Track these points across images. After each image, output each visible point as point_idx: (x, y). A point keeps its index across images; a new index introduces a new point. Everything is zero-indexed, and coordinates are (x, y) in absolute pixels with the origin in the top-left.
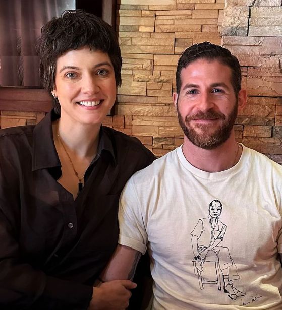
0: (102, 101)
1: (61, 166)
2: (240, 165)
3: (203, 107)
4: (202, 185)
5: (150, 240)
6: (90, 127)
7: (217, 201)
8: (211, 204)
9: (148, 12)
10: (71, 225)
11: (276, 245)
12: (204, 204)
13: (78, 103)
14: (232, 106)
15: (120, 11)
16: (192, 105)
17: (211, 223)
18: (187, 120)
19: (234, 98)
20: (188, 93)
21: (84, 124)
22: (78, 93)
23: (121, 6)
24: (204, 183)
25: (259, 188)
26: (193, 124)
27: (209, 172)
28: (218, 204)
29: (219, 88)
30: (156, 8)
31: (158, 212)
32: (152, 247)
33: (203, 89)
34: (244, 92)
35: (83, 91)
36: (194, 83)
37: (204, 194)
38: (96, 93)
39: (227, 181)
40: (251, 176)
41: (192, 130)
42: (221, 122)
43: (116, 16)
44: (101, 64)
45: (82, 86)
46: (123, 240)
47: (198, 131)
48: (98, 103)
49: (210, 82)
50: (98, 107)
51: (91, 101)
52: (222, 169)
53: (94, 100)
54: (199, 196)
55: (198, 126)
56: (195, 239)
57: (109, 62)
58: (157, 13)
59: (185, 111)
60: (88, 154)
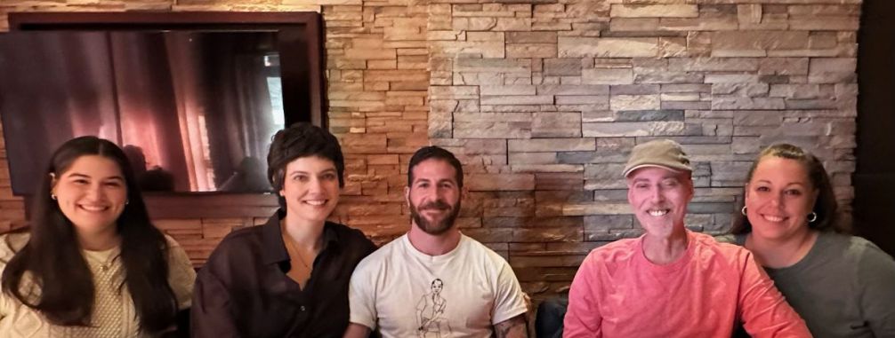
0: (327, 201)
1: (290, 260)
2: (458, 251)
3: (434, 198)
4: (425, 266)
5: (379, 316)
6: (316, 223)
7: (438, 280)
8: (433, 283)
9: (358, 114)
10: (303, 308)
11: (489, 317)
12: (427, 282)
13: (305, 202)
14: (457, 200)
15: (329, 113)
16: (423, 196)
17: (433, 298)
18: (420, 209)
19: (458, 193)
20: (421, 186)
21: (310, 220)
22: (306, 193)
23: (330, 109)
24: (428, 265)
25: (474, 268)
26: (424, 213)
27: (432, 255)
28: (440, 283)
29: (446, 183)
30: (367, 110)
31: (386, 290)
32: (381, 323)
33: (433, 183)
34: (466, 188)
35: (310, 192)
36: (426, 178)
37: (428, 274)
38: (322, 194)
39: (446, 264)
40: (468, 258)
41: (424, 218)
42: (448, 211)
43: (325, 119)
44: (328, 170)
45: (311, 187)
46: (354, 318)
47: (429, 218)
48: (323, 202)
49: (438, 178)
50: (323, 205)
51: (317, 200)
52: (444, 253)
53: (321, 200)
54: (423, 276)
55: (429, 214)
56: (419, 312)
57: (334, 168)
58: (367, 115)
59: (417, 202)
60: (315, 248)
